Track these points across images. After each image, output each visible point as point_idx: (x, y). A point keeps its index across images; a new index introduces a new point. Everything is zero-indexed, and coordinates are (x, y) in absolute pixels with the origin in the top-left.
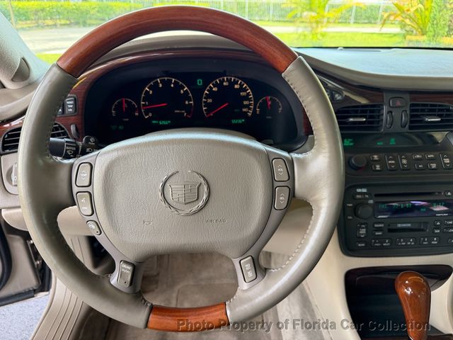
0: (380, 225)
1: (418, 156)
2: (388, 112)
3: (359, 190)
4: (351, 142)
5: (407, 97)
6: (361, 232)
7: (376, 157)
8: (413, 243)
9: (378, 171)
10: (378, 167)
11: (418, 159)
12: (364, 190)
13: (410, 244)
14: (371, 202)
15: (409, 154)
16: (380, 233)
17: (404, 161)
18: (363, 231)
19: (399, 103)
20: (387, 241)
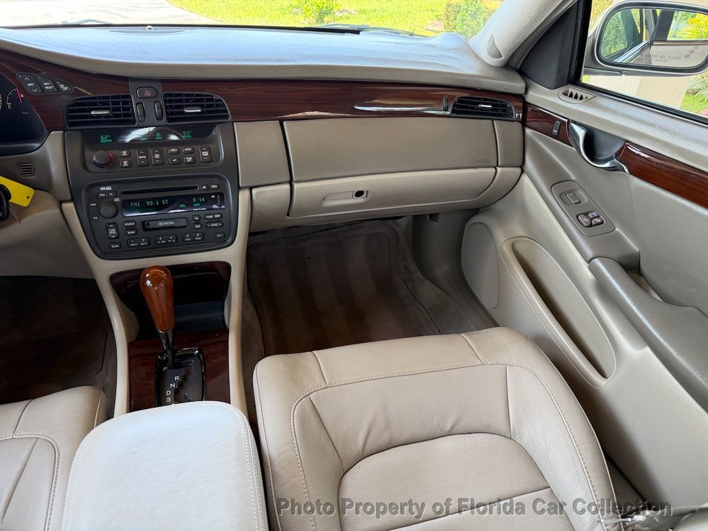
0: (130, 224)
1: (173, 150)
2: (137, 104)
3: (103, 189)
4: (108, 138)
5: (159, 86)
6: (110, 233)
7: (124, 153)
8: (174, 241)
9: (126, 167)
10: (125, 163)
11: (173, 153)
12: (109, 188)
13: (172, 242)
14: (117, 200)
15: (164, 149)
16: (133, 232)
17: (157, 156)
18: (113, 232)
19: (148, 94)
20: (143, 240)
